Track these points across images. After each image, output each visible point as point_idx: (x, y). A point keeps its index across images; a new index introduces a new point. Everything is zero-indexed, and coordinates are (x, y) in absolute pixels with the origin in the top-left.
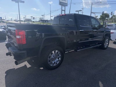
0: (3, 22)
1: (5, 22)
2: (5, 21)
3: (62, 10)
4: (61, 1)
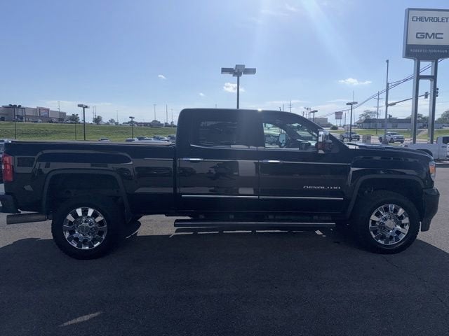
3: (419, 78)
4: (413, 41)
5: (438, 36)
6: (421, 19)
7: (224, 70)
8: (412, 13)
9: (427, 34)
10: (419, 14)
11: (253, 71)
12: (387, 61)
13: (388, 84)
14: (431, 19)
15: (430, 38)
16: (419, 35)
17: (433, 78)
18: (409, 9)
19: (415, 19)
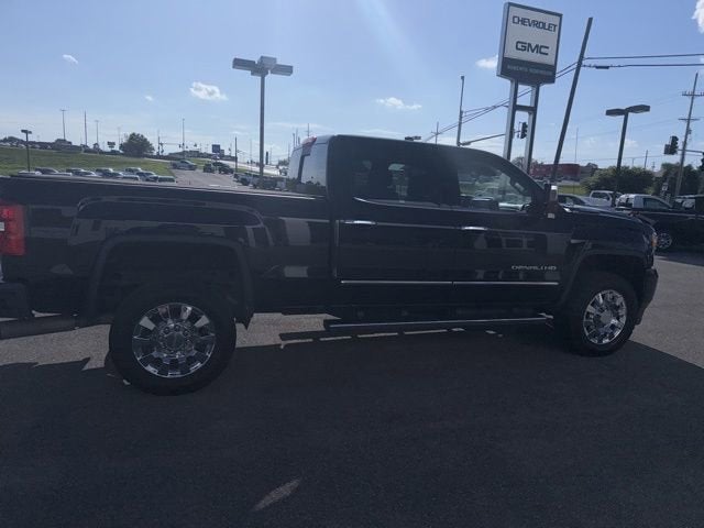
0: (225, 170)
1: (231, 171)
2: (231, 164)
3: (516, 108)
4: (513, 53)
5: (543, 50)
6: (523, 21)
7: (239, 63)
8: (514, 11)
9: (530, 45)
10: (522, 14)
11: (287, 70)
12: (463, 78)
13: (461, 112)
14: (536, 24)
15: (533, 51)
16: (520, 46)
17: (533, 110)
18: (510, 4)
19: (516, 20)
